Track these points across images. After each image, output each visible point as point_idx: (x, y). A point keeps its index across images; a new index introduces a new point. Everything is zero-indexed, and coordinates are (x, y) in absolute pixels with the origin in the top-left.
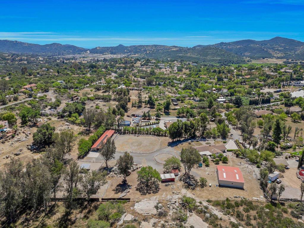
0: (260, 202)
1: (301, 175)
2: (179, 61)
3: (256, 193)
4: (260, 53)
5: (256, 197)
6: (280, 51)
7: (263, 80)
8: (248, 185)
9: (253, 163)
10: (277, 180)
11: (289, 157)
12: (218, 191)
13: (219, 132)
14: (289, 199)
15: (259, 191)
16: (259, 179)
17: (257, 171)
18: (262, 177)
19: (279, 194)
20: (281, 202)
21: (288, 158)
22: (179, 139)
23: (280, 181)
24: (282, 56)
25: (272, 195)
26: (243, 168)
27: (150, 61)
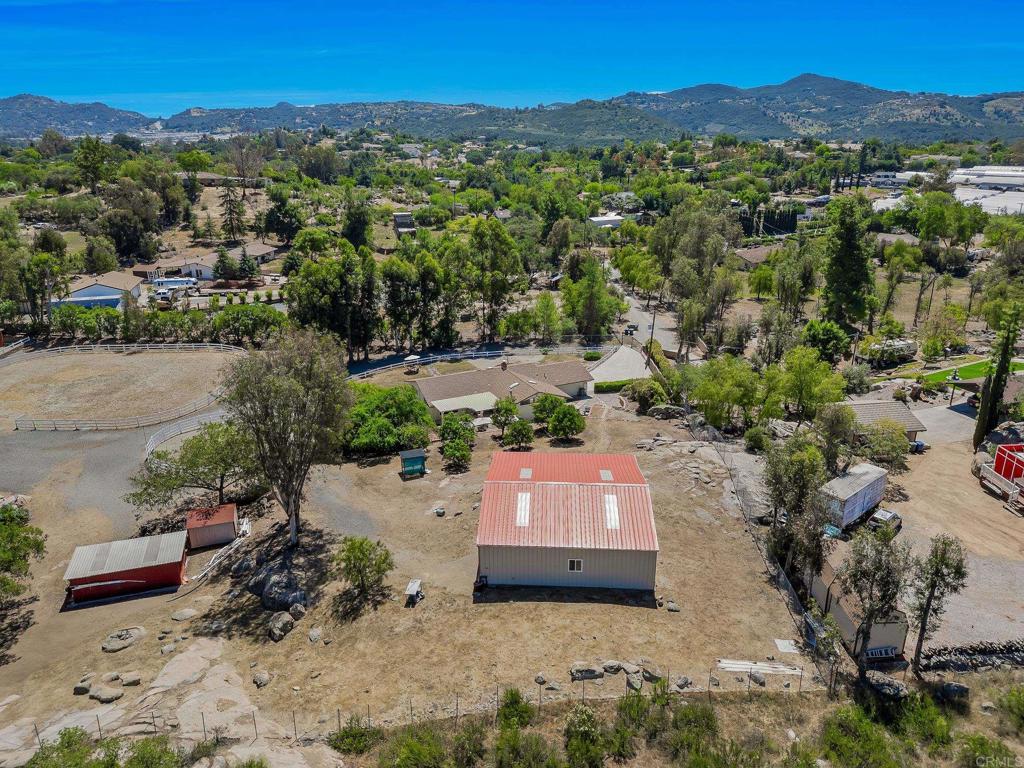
0: (776, 699)
1: (1007, 475)
2: (481, 140)
3: (745, 617)
4: (755, 127)
5: (743, 658)
6: (817, 117)
7: (767, 171)
8: (692, 564)
9: (727, 431)
10: (876, 515)
11: (911, 396)
12: (461, 637)
13: (572, 314)
14: (987, 651)
15: (762, 602)
16: (761, 521)
17: (750, 470)
18: (779, 501)
19: (923, 619)
20: (931, 677)
21: (908, 398)
22: (362, 357)
23: (895, 517)
24: (824, 132)
25: (864, 634)
26: (666, 461)
27: (369, 135)
